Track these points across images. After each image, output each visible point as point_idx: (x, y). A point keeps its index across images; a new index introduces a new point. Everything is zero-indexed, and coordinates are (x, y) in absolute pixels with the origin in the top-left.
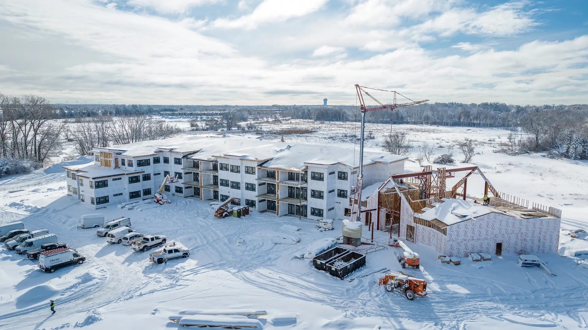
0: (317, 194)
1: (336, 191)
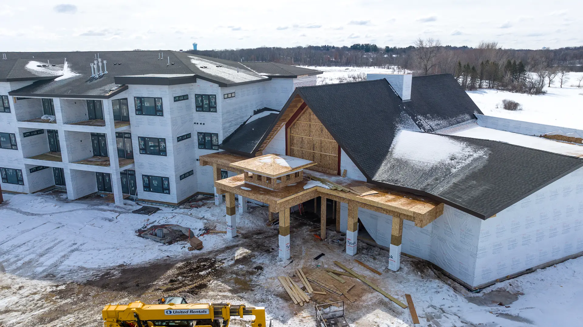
0: (151, 146)
1: (195, 138)
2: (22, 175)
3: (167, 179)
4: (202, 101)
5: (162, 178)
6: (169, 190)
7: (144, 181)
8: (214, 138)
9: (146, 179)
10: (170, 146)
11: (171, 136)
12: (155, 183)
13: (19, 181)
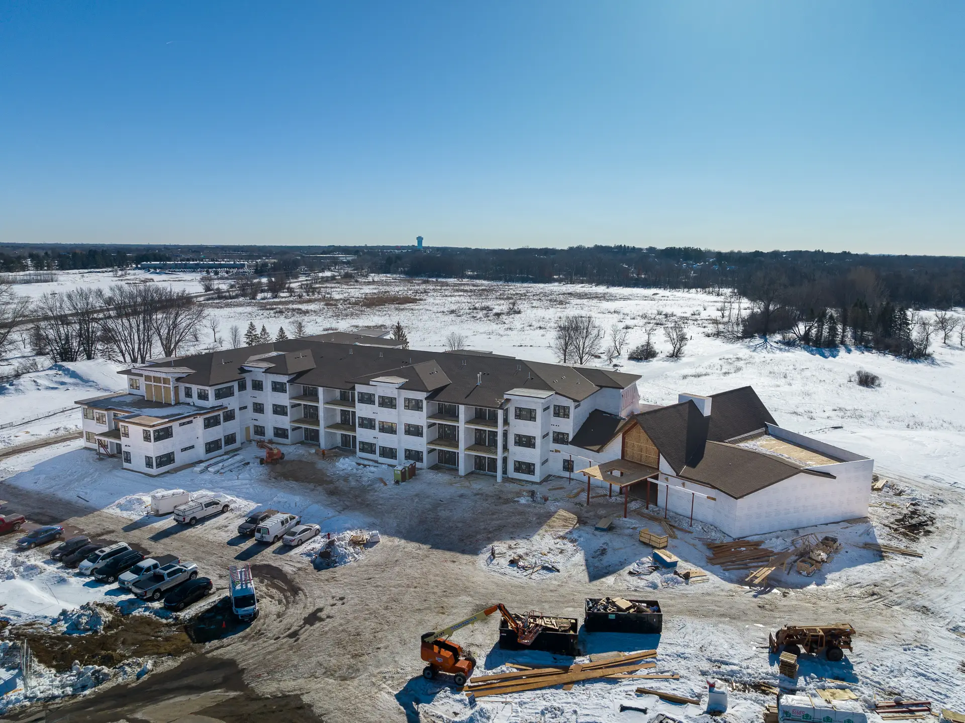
0: (523, 441)
1: (551, 435)
2: (422, 455)
3: (534, 465)
4: (559, 410)
5: (529, 463)
6: (534, 472)
7: (515, 465)
8: (566, 437)
9: (517, 464)
10: (538, 442)
11: (540, 435)
12: (524, 467)
13: (420, 459)
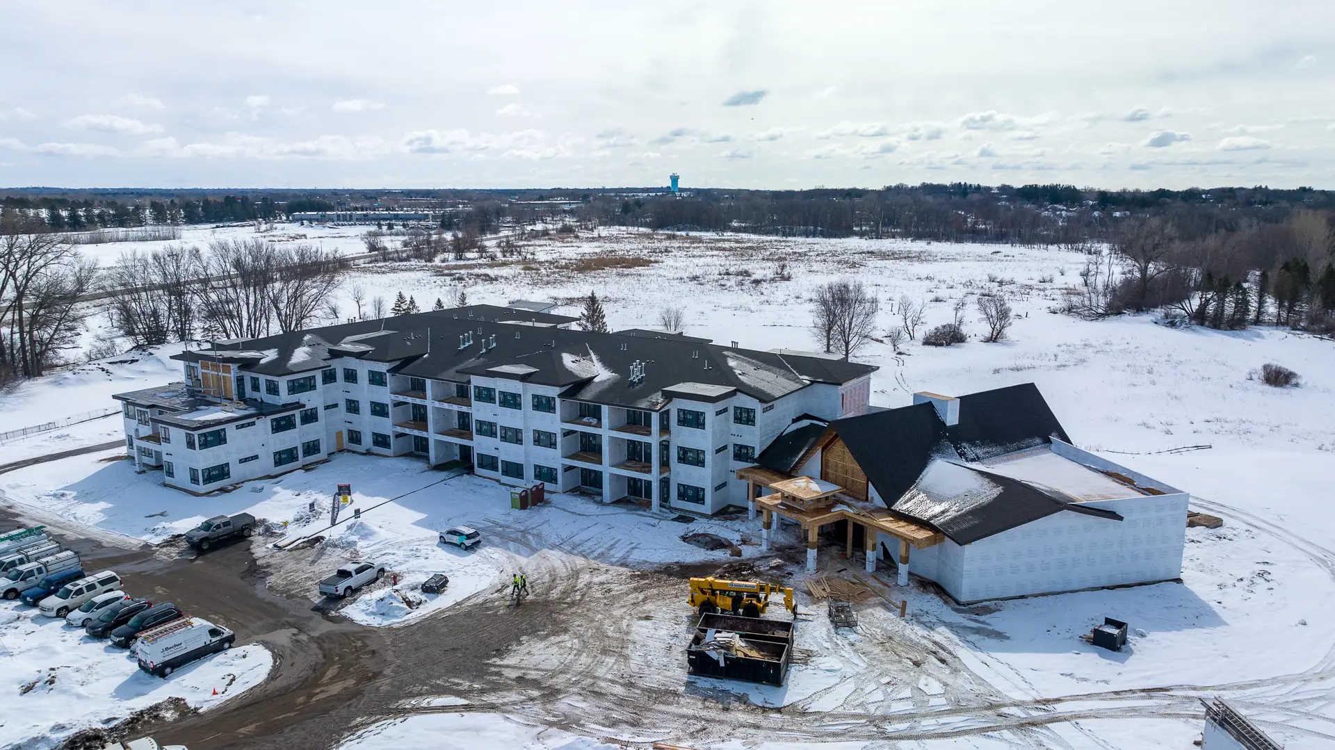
0: (690, 457)
1: (731, 449)
3: (703, 490)
4: (741, 413)
5: (698, 488)
6: (704, 500)
7: (678, 489)
8: (750, 451)
9: (681, 488)
10: (709, 458)
11: (710, 447)
12: (690, 493)
13: (553, 480)
